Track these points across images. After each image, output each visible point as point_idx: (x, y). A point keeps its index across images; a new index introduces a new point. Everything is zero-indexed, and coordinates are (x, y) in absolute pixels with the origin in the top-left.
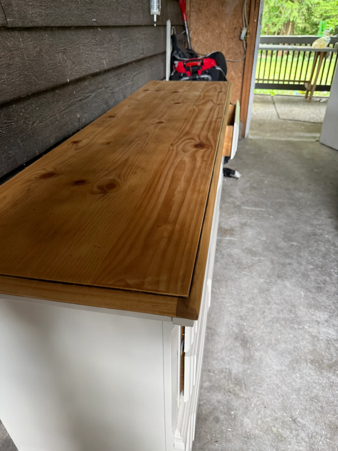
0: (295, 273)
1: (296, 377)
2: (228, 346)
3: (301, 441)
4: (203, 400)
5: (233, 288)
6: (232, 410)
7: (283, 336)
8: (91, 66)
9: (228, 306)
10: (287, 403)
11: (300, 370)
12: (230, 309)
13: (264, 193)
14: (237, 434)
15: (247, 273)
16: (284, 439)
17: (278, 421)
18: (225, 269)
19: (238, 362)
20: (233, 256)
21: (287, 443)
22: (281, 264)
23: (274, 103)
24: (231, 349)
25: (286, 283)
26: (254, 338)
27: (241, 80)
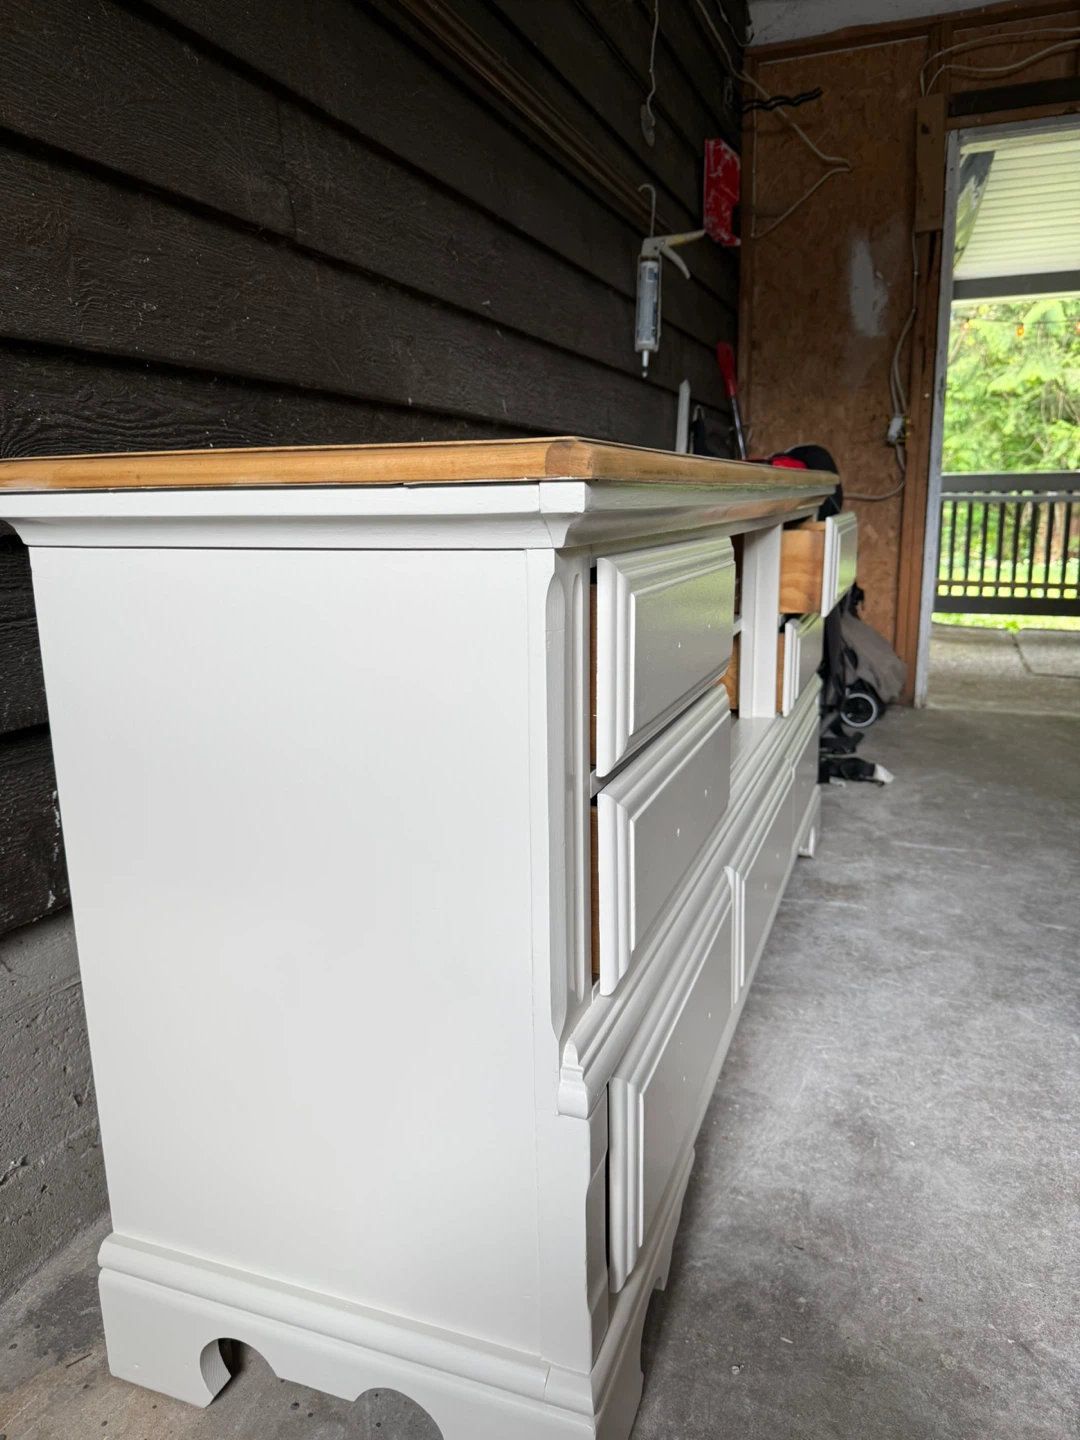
0: (1054, 992)
1: (1041, 1237)
2: (806, 1140)
3: (1047, 1406)
4: (704, 1258)
5: (841, 1012)
6: (801, 1293)
7: (999, 1132)
8: (468, 397)
9: (820, 1051)
10: (1001, 1297)
11: (1054, 1220)
12: (825, 1056)
13: (968, 817)
14: (810, 1354)
15: (891, 982)
16: (984, 1391)
17: (965, 1340)
18: (819, 967)
19: (834, 1178)
20: (851, 943)
21: (992, 1403)
22: (1007, 969)
23: (1016, 645)
24: (815, 1147)
25: (1020, 1012)
26: (898, 1130)
27: (894, 549)
